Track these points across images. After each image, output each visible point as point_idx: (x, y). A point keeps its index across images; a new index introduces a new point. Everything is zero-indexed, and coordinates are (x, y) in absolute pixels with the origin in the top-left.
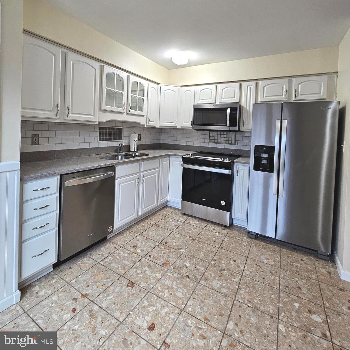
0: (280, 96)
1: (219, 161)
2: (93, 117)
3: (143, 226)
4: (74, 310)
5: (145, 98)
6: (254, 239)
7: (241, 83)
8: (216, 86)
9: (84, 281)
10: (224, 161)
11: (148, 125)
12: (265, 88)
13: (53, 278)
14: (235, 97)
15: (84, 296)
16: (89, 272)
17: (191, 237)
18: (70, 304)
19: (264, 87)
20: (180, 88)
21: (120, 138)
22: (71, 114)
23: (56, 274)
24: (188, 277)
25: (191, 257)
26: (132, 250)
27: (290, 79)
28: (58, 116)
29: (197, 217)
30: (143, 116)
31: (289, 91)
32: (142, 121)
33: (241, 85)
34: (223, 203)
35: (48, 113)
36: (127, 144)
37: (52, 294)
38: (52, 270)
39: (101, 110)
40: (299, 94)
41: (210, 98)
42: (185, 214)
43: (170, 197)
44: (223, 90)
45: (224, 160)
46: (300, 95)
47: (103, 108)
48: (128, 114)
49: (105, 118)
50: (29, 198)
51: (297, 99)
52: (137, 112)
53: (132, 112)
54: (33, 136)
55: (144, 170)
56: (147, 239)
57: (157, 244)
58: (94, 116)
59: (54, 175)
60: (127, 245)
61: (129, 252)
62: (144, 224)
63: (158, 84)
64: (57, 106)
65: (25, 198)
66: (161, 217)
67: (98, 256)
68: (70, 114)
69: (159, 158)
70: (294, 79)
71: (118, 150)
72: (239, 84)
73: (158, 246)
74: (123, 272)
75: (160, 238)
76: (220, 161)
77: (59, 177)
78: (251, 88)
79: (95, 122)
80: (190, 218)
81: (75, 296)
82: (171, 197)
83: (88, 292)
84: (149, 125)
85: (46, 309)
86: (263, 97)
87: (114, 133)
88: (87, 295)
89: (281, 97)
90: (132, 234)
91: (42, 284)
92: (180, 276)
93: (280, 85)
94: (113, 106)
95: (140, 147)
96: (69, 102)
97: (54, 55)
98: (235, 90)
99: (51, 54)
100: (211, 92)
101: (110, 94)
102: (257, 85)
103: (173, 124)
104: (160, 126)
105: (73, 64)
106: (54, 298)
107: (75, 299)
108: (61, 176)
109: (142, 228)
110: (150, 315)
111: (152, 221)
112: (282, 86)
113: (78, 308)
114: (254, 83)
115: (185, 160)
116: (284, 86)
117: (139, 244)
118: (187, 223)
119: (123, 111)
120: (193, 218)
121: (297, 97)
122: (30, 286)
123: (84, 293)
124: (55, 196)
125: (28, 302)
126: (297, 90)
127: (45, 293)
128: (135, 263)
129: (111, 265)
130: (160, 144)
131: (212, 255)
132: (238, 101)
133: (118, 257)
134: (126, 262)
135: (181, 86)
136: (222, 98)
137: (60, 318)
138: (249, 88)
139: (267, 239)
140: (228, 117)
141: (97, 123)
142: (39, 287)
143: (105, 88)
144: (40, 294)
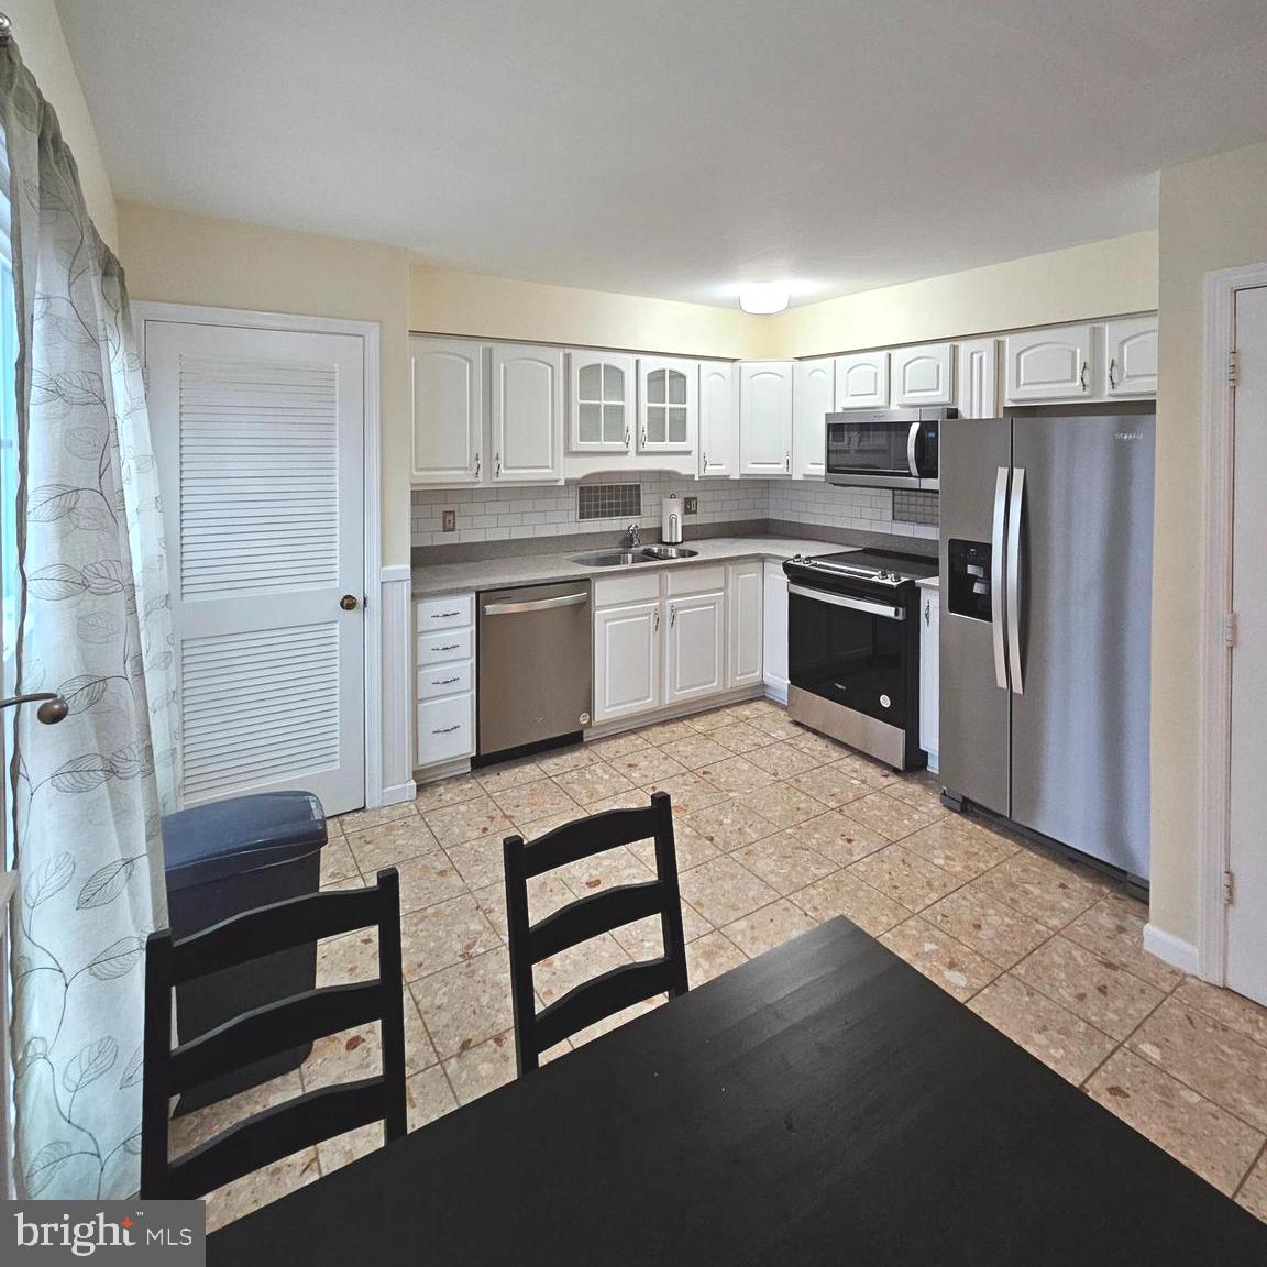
0: (1068, 381)
1: (872, 579)
2: (551, 471)
3: (673, 731)
4: (485, 830)
5: (691, 406)
6: (955, 811)
7: (955, 344)
8: (890, 355)
9: (514, 798)
10: (883, 581)
11: (702, 474)
12: (1022, 357)
13: (468, 782)
14: (938, 389)
15: (506, 817)
16: (528, 788)
17: (775, 775)
18: (483, 821)
19: (1019, 355)
20: (798, 362)
21: (633, 508)
22: (506, 468)
23: (473, 778)
24: (712, 839)
25: (746, 811)
26: (622, 771)
27: (1096, 325)
28: (480, 478)
29: (829, 737)
30: (688, 453)
31: (1092, 367)
32: (685, 466)
33: (955, 350)
34: (885, 701)
35: (462, 472)
36: (656, 525)
37: (462, 803)
38: (469, 770)
39: (570, 453)
40: (1125, 376)
41: (873, 392)
42: (798, 724)
43: (769, 675)
44: (906, 366)
45: (884, 575)
46: (1128, 377)
47: (574, 448)
48: (639, 453)
49: (580, 469)
50: (425, 629)
51: (1119, 390)
52: (667, 445)
53: (651, 446)
54: (446, 513)
55: (674, 593)
56: (665, 759)
57: (684, 770)
58: (553, 468)
59: (464, 591)
60: (617, 760)
61: (615, 773)
62: (679, 728)
63: (734, 360)
64: (477, 459)
65: (421, 628)
66: (728, 720)
67: (553, 767)
68: (502, 471)
69: (727, 562)
70: (1107, 327)
71: (627, 540)
72: (947, 345)
73: (683, 775)
74: (586, 800)
75: (695, 762)
76: (875, 579)
77: (474, 596)
78: (981, 358)
79: (556, 481)
80: (809, 735)
81: (493, 814)
82: (771, 673)
83: (513, 814)
84: (707, 474)
85: (447, 819)
86: (1018, 386)
87: (617, 498)
88: (512, 817)
89: (1070, 385)
90: (639, 741)
91: (450, 786)
92: (694, 833)
93: (1067, 347)
94: (598, 440)
95: (690, 533)
96: (499, 447)
97: (470, 361)
98: (938, 367)
99: (461, 360)
100: (876, 374)
101: (588, 412)
102: (999, 347)
103: (779, 469)
104: (742, 475)
105: (505, 368)
106: (462, 808)
107: (492, 818)
108: (478, 593)
109: (668, 735)
110: (600, 869)
111: (700, 725)
112: (1072, 348)
113: (491, 830)
114: (989, 342)
115: (796, 574)
116: (1078, 351)
117: (643, 764)
118: (790, 745)
119: (625, 449)
120: (815, 737)
121: (1118, 384)
122: (434, 784)
123: (508, 813)
124: (468, 630)
125: (425, 803)
126: (1116, 363)
127: (451, 798)
128: (616, 794)
129: (570, 785)
130: (767, 521)
131: (802, 818)
132: (946, 399)
133: (588, 776)
134: (600, 788)
135: (800, 359)
136: (904, 393)
137: (464, 833)
138: (976, 357)
139: (996, 820)
140: (911, 450)
141: (562, 483)
142: (445, 789)
143: (576, 401)
144: (443, 797)
